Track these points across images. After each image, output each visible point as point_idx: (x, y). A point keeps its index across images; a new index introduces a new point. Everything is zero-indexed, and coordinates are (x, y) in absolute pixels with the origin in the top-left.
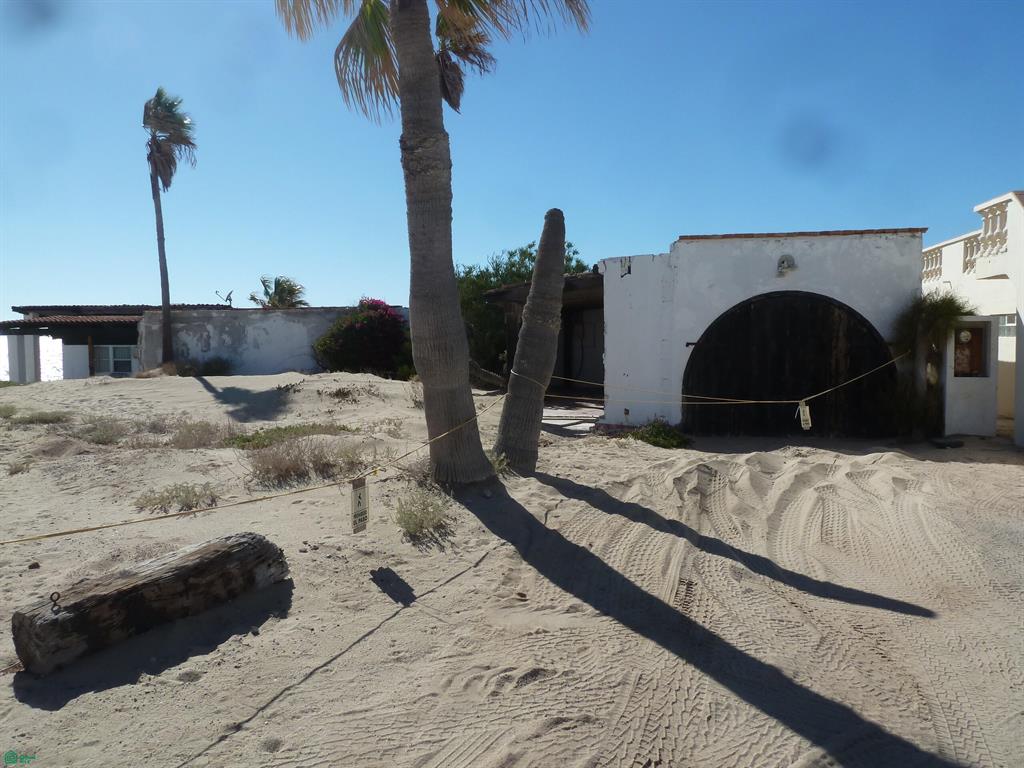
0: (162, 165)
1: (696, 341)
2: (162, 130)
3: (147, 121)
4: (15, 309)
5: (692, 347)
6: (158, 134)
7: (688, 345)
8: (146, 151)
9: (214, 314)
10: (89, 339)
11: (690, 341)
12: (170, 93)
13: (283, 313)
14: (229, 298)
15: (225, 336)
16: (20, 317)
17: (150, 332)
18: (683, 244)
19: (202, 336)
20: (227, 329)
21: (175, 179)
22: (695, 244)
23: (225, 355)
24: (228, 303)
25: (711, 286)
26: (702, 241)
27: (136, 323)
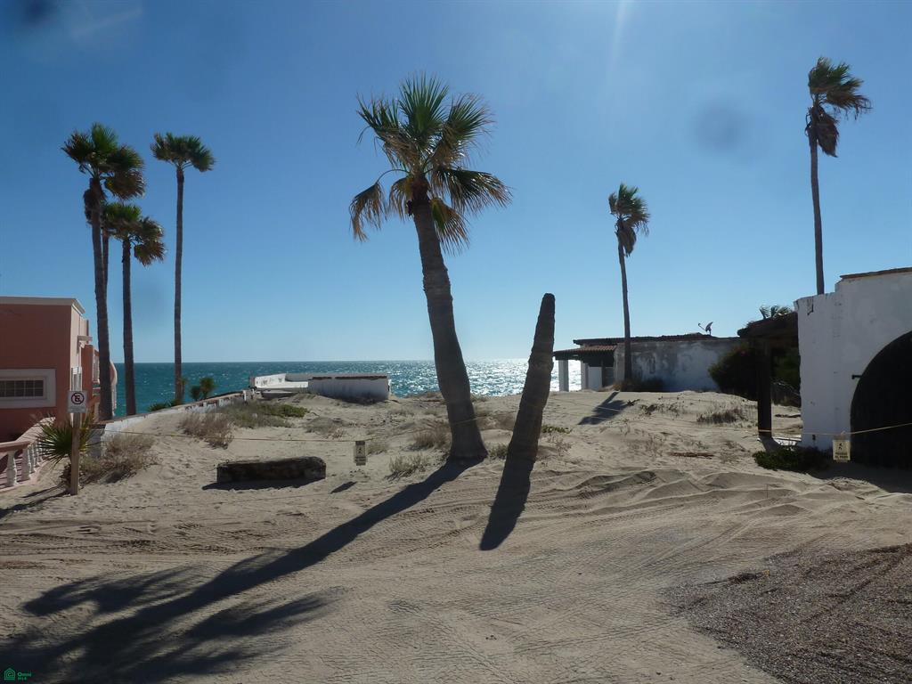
0: (626, 239)
1: (860, 374)
2: (626, 213)
3: (613, 210)
4: (575, 341)
5: (858, 380)
6: (623, 216)
7: (854, 377)
8: (615, 229)
9: (658, 344)
10: (602, 363)
11: (856, 374)
12: (629, 187)
13: (702, 343)
14: (708, 328)
15: (664, 362)
16: (578, 347)
17: (620, 359)
18: (846, 282)
19: (650, 361)
20: (666, 356)
21: (636, 246)
22: (856, 282)
23: (664, 377)
24: (708, 333)
25: (872, 322)
26: (863, 279)
27: (612, 352)
